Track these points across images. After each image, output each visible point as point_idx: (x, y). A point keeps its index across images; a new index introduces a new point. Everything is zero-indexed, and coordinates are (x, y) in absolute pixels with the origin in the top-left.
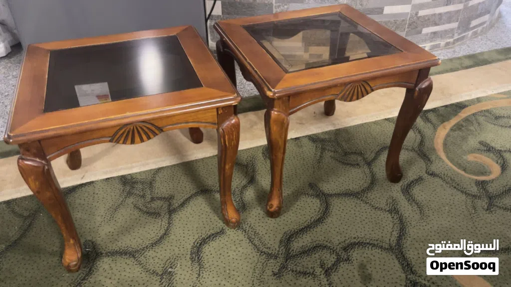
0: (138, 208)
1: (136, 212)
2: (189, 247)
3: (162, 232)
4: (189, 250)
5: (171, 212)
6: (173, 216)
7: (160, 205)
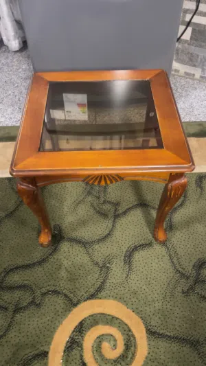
0: (93, 207)
1: (92, 210)
2: (125, 250)
3: (107, 232)
4: (124, 253)
5: (116, 216)
6: (117, 220)
7: (109, 208)
